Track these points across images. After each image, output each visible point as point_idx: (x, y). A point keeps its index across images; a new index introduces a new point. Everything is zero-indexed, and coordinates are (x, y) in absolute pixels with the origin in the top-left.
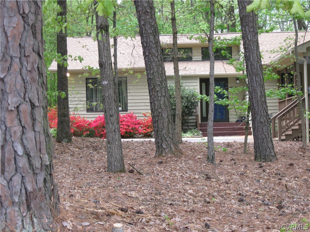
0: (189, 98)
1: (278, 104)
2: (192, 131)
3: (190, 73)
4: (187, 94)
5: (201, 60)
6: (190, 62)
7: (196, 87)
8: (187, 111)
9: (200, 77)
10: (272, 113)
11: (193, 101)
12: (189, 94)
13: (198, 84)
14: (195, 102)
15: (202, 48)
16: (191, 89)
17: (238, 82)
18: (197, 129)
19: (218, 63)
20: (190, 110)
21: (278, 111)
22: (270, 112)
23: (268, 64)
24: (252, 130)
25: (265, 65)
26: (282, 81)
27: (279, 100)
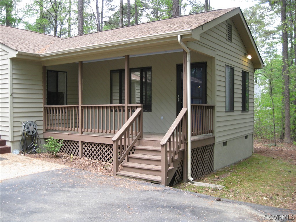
1: (42, 110)
10: (36, 122)
21: (42, 119)
22: (34, 120)
23: (41, 55)
24: (8, 144)
25: (37, 56)
26: (47, 79)
27: (45, 105)
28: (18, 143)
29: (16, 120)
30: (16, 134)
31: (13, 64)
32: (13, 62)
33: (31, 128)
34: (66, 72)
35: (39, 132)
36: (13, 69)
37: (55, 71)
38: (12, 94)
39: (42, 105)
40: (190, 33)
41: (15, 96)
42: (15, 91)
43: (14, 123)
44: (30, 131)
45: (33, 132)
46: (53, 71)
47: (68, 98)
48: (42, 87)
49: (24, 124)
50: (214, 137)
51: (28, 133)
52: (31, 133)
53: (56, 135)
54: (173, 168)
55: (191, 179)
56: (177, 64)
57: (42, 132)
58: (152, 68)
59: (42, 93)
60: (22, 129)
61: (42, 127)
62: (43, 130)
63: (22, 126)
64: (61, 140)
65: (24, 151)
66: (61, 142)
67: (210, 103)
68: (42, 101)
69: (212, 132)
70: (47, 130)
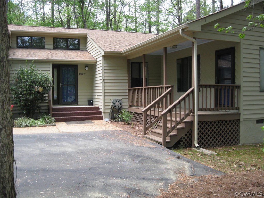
0: (41, 83)
1: (127, 91)
2: (44, 118)
3: (43, 58)
4: (39, 78)
5: (53, 48)
6: (43, 50)
7: (49, 72)
8: (39, 96)
9: (53, 62)
10: (122, 99)
11: (46, 86)
12: (42, 79)
13: (51, 69)
14: (47, 87)
15: (54, 38)
16: (44, 74)
17: (87, 69)
18: (50, 116)
19: (68, 52)
20: (42, 96)
21: (127, 97)
22: (120, 98)
23: (121, 52)
24: (103, 114)
25: (119, 53)
26: (131, 69)
27: (129, 87)
28: (108, 114)
29: (106, 98)
30: (106, 107)
31: (104, 60)
32: (104, 58)
33: (117, 104)
34: (148, 63)
35: (124, 107)
36: (104, 63)
37: (137, 63)
38: (104, 80)
39: (127, 88)
40: (185, 26)
41: (106, 81)
42: (106, 78)
43: (105, 100)
44: (116, 106)
45: (118, 107)
46: (136, 62)
47: (149, 82)
48: (127, 75)
49: (112, 101)
50: (240, 114)
51: (114, 107)
52: (117, 107)
53: (133, 109)
54: (177, 134)
55: (197, 145)
56: (215, 51)
57: (127, 107)
58: (200, 55)
59: (127, 79)
60: (111, 104)
61: (127, 104)
62: (128, 106)
63: (111, 102)
64: (133, 112)
65: (111, 120)
66: (132, 114)
67: (237, 83)
68: (127, 84)
69: (238, 109)
70: (131, 106)
